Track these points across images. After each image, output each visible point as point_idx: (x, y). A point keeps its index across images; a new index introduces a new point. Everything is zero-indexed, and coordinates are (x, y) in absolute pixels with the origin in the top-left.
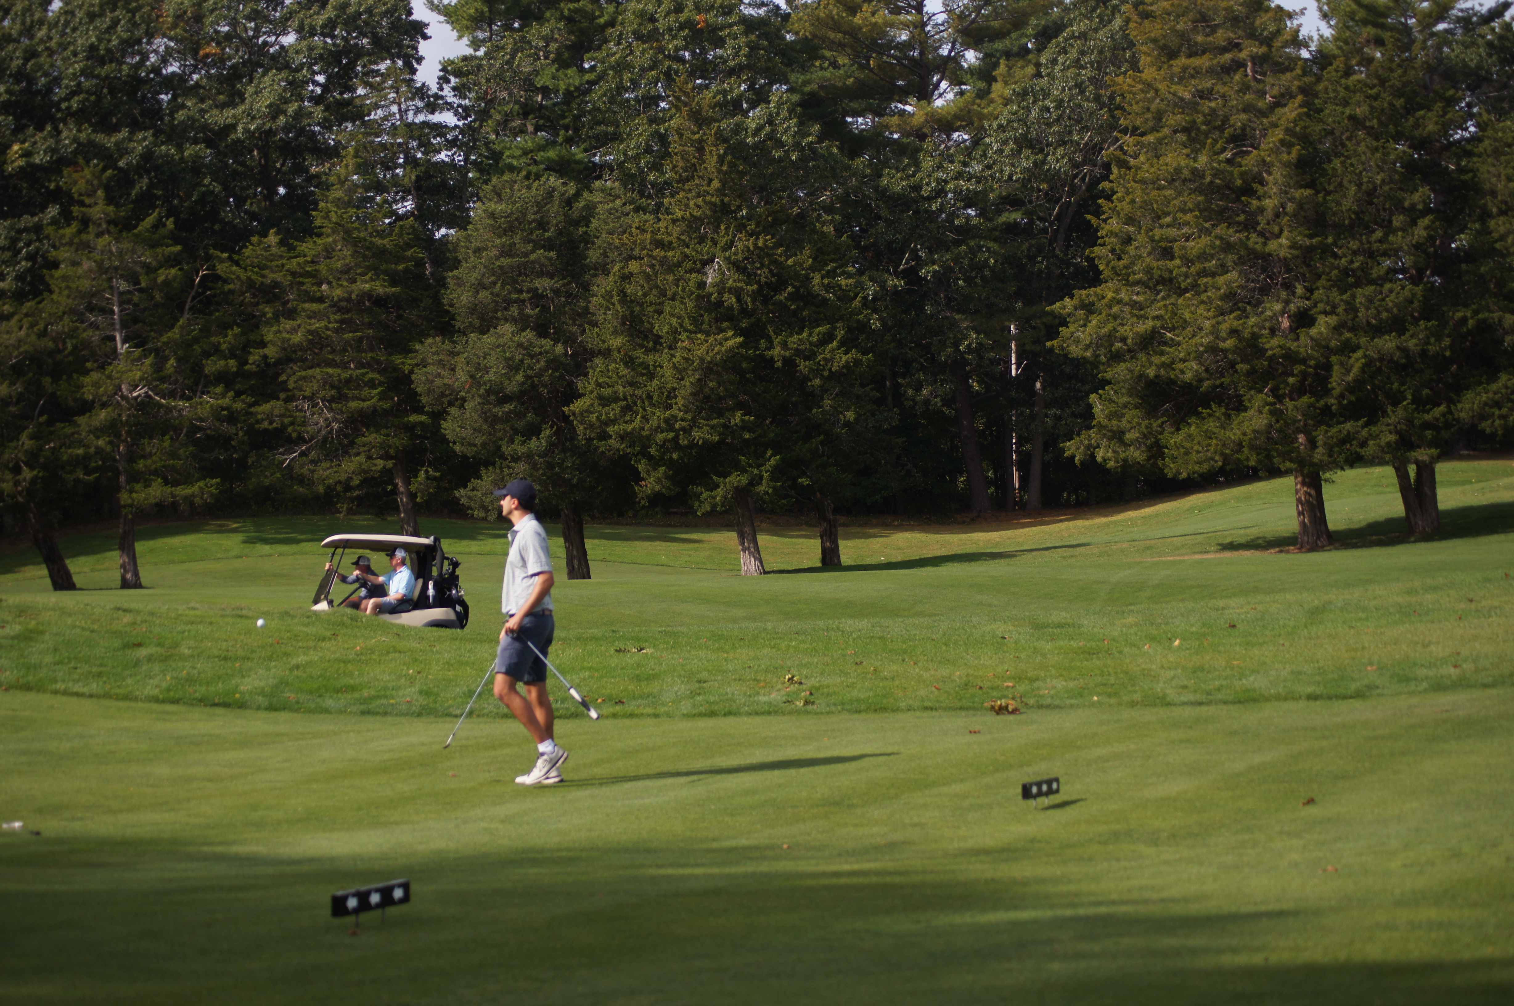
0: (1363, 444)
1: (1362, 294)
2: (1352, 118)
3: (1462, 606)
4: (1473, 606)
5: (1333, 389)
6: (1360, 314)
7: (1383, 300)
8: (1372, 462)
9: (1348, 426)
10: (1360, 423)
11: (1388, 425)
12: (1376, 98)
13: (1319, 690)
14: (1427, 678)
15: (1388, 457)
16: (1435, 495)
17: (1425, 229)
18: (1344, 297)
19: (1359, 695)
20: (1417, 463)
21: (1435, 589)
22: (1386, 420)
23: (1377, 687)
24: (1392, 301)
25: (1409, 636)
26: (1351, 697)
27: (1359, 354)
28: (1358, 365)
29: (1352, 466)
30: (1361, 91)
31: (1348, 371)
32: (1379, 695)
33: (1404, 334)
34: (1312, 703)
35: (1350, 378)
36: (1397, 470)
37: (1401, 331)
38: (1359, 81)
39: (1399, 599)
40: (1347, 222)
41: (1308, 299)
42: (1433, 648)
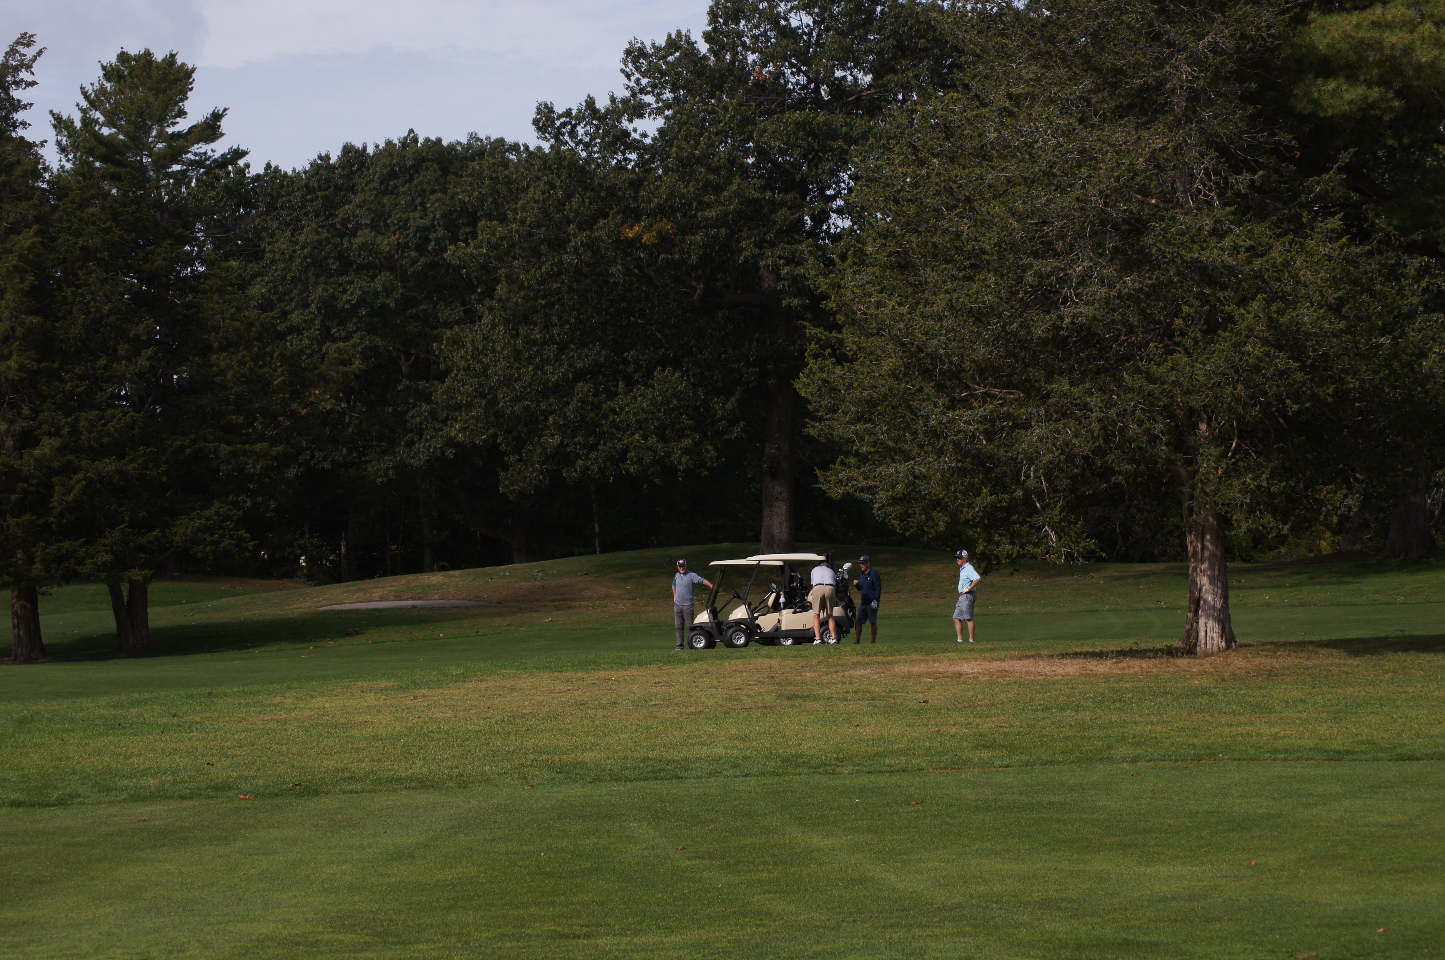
0: (81, 562)
1: (85, 418)
2: (84, 249)
3: (165, 720)
4: (175, 721)
5: (54, 508)
6: (83, 438)
7: (105, 425)
8: (87, 579)
9: (67, 544)
10: (78, 543)
11: (105, 545)
12: (108, 231)
13: (23, 797)
14: (127, 788)
15: (103, 575)
16: (146, 613)
17: (148, 359)
18: (69, 420)
19: (60, 803)
20: (131, 582)
21: (138, 703)
22: (102, 541)
23: (79, 796)
24: (113, 426)
25: (112, 747)
26: (53, 805)
27: (80, 476)
28: (79, 486)
29: (68, 583)
30: (94, 223)
31: (69, 492)
32: (79, 803)
33: (124, 458)
34: (14, 810)
35: (71, 498)
36: (111, 588)
37: (121, 456)
38: (93, 215)
39: (105, 712)
40: (73, 349)
41: (33, 420)
42: (135, 760)
